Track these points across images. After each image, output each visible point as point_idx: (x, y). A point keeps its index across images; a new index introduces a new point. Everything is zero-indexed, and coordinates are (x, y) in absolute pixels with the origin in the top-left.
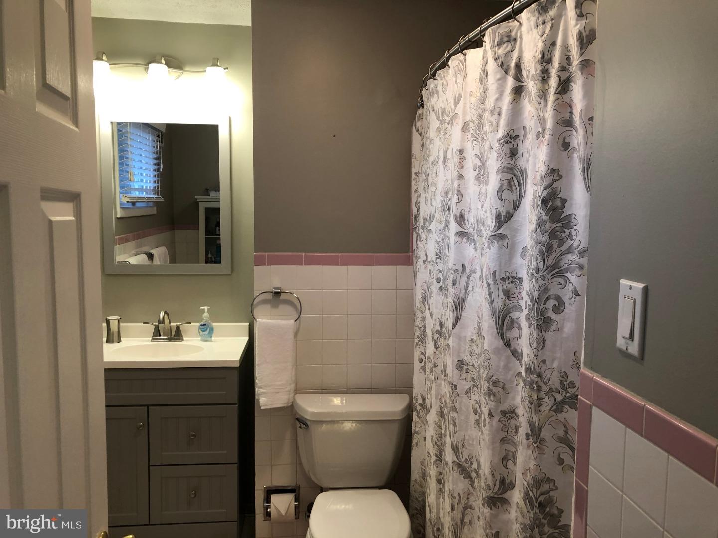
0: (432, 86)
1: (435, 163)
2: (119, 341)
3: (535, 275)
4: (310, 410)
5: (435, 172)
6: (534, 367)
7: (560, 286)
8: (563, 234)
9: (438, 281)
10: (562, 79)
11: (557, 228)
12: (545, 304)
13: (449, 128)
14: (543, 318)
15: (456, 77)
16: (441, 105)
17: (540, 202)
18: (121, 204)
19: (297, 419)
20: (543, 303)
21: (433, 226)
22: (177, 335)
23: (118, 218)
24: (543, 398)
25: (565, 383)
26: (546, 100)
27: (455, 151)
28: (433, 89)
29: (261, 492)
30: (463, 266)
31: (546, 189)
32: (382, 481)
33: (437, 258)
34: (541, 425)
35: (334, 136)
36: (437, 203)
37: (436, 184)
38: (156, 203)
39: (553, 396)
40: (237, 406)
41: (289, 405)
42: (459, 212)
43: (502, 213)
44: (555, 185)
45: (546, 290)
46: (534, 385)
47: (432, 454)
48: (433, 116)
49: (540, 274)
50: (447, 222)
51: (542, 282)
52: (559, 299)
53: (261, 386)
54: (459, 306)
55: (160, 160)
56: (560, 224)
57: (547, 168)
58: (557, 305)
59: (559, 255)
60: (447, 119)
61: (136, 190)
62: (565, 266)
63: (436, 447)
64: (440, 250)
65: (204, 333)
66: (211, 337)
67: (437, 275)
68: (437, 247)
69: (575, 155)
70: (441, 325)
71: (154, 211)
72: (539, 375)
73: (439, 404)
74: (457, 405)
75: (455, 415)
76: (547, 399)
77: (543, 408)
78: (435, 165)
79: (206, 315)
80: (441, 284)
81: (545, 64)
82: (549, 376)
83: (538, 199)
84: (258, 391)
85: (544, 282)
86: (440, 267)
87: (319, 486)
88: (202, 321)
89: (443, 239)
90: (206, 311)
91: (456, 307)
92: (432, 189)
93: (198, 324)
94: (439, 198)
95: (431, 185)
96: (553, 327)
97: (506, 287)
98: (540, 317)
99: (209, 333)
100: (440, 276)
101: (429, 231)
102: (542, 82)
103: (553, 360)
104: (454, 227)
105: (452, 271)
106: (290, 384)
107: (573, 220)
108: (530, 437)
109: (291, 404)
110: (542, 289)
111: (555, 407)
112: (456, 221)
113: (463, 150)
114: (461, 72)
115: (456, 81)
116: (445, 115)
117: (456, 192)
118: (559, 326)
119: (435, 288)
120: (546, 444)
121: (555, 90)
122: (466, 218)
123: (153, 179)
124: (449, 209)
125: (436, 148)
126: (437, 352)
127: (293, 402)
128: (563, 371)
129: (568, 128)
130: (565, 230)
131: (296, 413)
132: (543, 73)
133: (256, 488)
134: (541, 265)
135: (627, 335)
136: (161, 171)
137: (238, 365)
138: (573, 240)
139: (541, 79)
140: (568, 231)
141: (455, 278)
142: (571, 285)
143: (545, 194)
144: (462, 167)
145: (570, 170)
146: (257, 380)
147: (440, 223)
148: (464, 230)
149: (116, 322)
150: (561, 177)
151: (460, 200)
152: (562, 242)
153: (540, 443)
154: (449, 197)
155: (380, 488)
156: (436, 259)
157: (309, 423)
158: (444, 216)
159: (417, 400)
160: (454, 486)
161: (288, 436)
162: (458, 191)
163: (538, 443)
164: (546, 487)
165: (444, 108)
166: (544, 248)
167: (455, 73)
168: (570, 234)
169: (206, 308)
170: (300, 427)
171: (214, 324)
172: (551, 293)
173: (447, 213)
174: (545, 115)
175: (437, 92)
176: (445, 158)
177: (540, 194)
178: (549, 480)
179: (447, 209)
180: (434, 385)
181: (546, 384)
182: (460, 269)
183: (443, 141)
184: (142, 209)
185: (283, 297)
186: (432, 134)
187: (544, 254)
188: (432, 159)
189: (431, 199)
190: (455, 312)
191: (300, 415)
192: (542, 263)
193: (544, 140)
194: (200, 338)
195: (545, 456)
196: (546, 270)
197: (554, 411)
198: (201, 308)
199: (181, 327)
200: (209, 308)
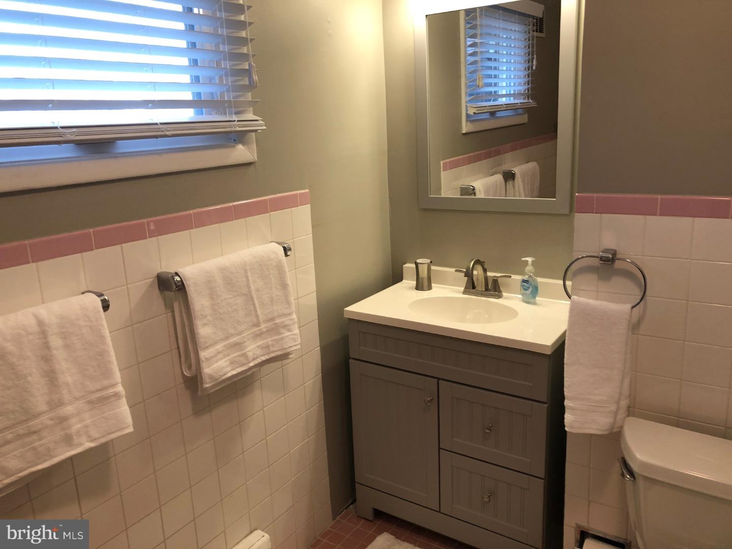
2: (430, 288)
4: (638, 456)
18: (468, 116)
19: (623, 459)
22: (493, 289)
23: (463, 134)
29: (573, 529)
38: (528, 110)
40: (546, 406)
41: (613, 432)
55: (533, 55)
61: (503, 96)
65: (525, 292)
66: (535, 298)
71: (524, 119)
79: (529, 268)
88: (524, 275)
90: (530, 263)
93: (520, 279)
99: (533, 292)
123: (523, 81)
133: (565, 522)
136: (534, 68)
137: (550, 353)
149: (426, 267)
157: (636, 475)
169: (529, 259)
170: (623, 475)
171: (539, 280)
184: (505, 119)
194: (521, 297)
198: (523, 259)
199: (500, 280)
200: (534, 259)
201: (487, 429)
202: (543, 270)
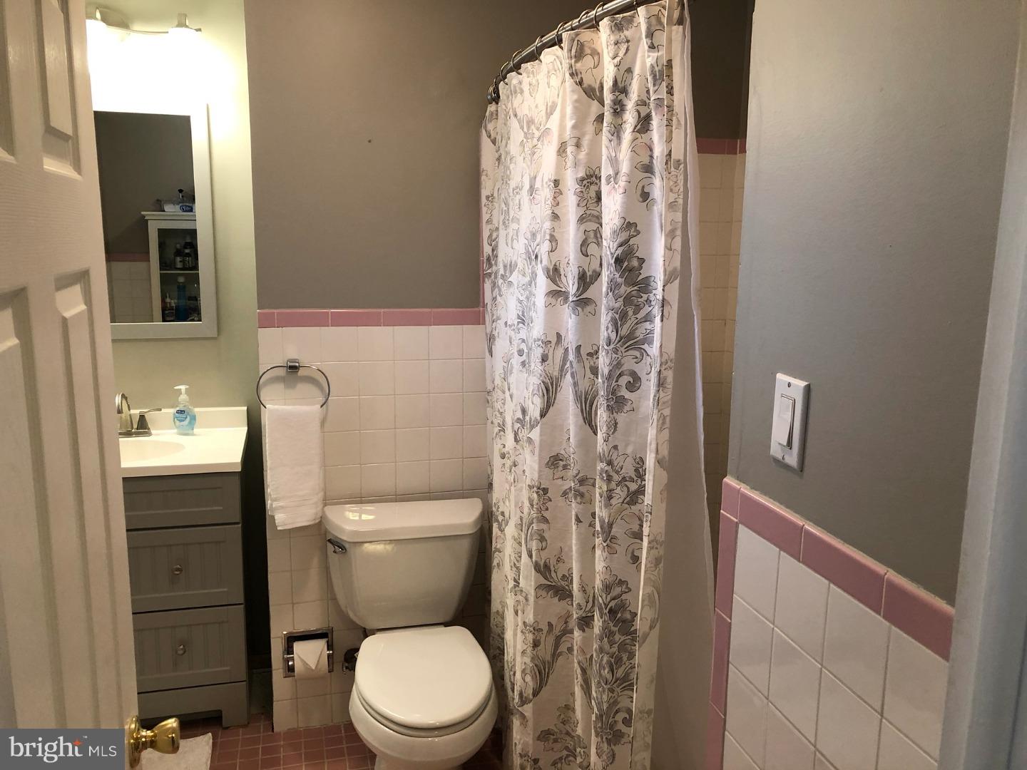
0: (515, 82)
1: (518, 189)
3: (606, 347)
4: (348, 528)
5: (518, 202)
6: (604, 454)
7: (635, 360)
8: (639, 300)
9: (521, 353)
10: (642, 116)
11: (633, 293)
12: (617, 381)
13: (539, 145)
14: (614, 398)
15: (549, 77)
16: (526, 112)
17: (612, 261)
19: (329, 541)
20: (615, 380)
21: (515, 277)
22: (140, 427)
24: (614, 490)
25: (640, 470)
26: (619, 138)
27: (546, 180)
28: (515, 87)
29: (280, 640)
30: (559, 336)
31: (621, 245)
32: (448, 615)
33: (518, 322)
34: (611, 520)
35: (370, 141)
36: (520, 246)
37: (518, 220)
39: (626, 486)
40: (240, 525)
41: (317, 521)
42: (553, 263)
43: (587, 271)
44: (631, 242)
45: (619, 365)
46: (604, 475)
47: (509, 578)
48: (514, 123)
49: (612, 346)
50: (534, 276)
51: (614, 355)
52: (634, 374)
53: (276, 498)
54: (553, 388)
56: (635, 288)
57: (623, 220)
58: (632, 382)
59: (633, 324)
60: (537, 134)
62: (641, 337)
63: (514, 569)
64: (523, 312)
65: (182, 423)
66: (193, 429)
67: (518, 345)
68: (519, 308)
69: (655, 208)
70: (524, 411)
72: (610, 463)
73: (519, 514)
74: (546, 514)
75: (544, 526)
76: (618, 490)
77: (614, 501)
78: (517, 193)
79: (183, 397)
80: (524, 357)
81: (617, 94)
82: (620, 464)
83: (610, 257)
84: (272, 505)
85: (617, 356)
86: (523, 334)
87: (361, 627)
88: (177, 406)
89: (528, 298)
90: (183, 391)
91: (547, 390)
92: (514, 226)
93: (173, 411)
94: (522, 241)
95: (513, 219)
96: (627, 408)
97: (594, 363)
98: (610, 396)
99: (190, 423)
100: (523, 346)
101: (510, 283)
102: (613, 115)
103: (627, 445)
104: (542, 283)
105: (540, 343)
106: (317, 494)
107: (652, 284)
108: (600, 535)
109: (319, 520)
110: (615, 363)
111: (628, 499)
112: (548, 277)
113: (559, 180)
114: (558, 71)
115: (548, 84)
116: (533, 127)
117: (548, 237)
118: (634, 405)
119: (516, 361)
120: (619, 542)
121: (633, 127)
122: (562, 273)
124: (536, 257)
125: (519, 171)
126: (518, 447)
127: (321, 517)
128: (638, 456)
129: (649, 175)
130: (642, 295)
131: (326, 532)
132: (615, 104)
133: (272, 636)
134: (613, 336)
135: (785, 443)
137: (239, 469)
138: (652, 307)
139: (612, 111)
140: (645, 296)
141: (546, 352)
142: (648, 357)
143: (619, 251)
144: (558, 204)
145: (650, 225)
146: (269, 490)
147: (524, 275)
148: (560, 289)
150: (639, 233)
151: (554, 248)
152: (638, 309)
153: (610, 541)
154: (538, 240)
155: (446, 624)
156: (518, 325)
157: (347, 546)
158: (530, 267)
159: (498, 507)
160: (539, 617)
161: (315, 562)
162: (552, 236)
163: (608, 541)
164: (617, 590)
165: (532, 117)
166: (617, 316)
167: (549, 72)
168: (648, 299)
169: (183, 388)
170: (335, 552)
171: (196, 410)
172: (624, 368)
173: (534, 263)
174: (618, 156)
175: (522, 92)
176: (532, 187)
177: (613, 251)
178: (621, 583)
179: (533, 257)
180: (512, 488)
181: (617, 472)
182: (554, 340)
183: (529, 163)
185: (301, 372)
186: (514, 148)
187: (617, 324)
188: (513, 184)
189: (512, 241)
190: (546, 397)
191: (334, 535)
192: (614, 333)
193: (616, 186)
194: (176, 431)
195: (616, 555)
196: (619, 341)
197: (627, 503)
198: (175, 388)
199: (147, 416)
200: (187, 387)
201: (176, 571)
202: (201, 398)
